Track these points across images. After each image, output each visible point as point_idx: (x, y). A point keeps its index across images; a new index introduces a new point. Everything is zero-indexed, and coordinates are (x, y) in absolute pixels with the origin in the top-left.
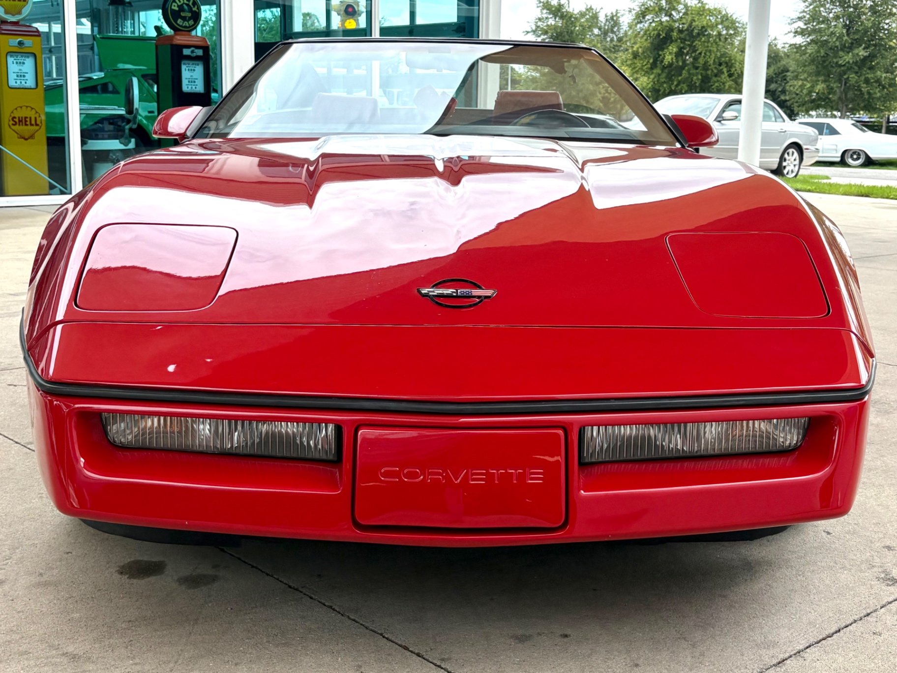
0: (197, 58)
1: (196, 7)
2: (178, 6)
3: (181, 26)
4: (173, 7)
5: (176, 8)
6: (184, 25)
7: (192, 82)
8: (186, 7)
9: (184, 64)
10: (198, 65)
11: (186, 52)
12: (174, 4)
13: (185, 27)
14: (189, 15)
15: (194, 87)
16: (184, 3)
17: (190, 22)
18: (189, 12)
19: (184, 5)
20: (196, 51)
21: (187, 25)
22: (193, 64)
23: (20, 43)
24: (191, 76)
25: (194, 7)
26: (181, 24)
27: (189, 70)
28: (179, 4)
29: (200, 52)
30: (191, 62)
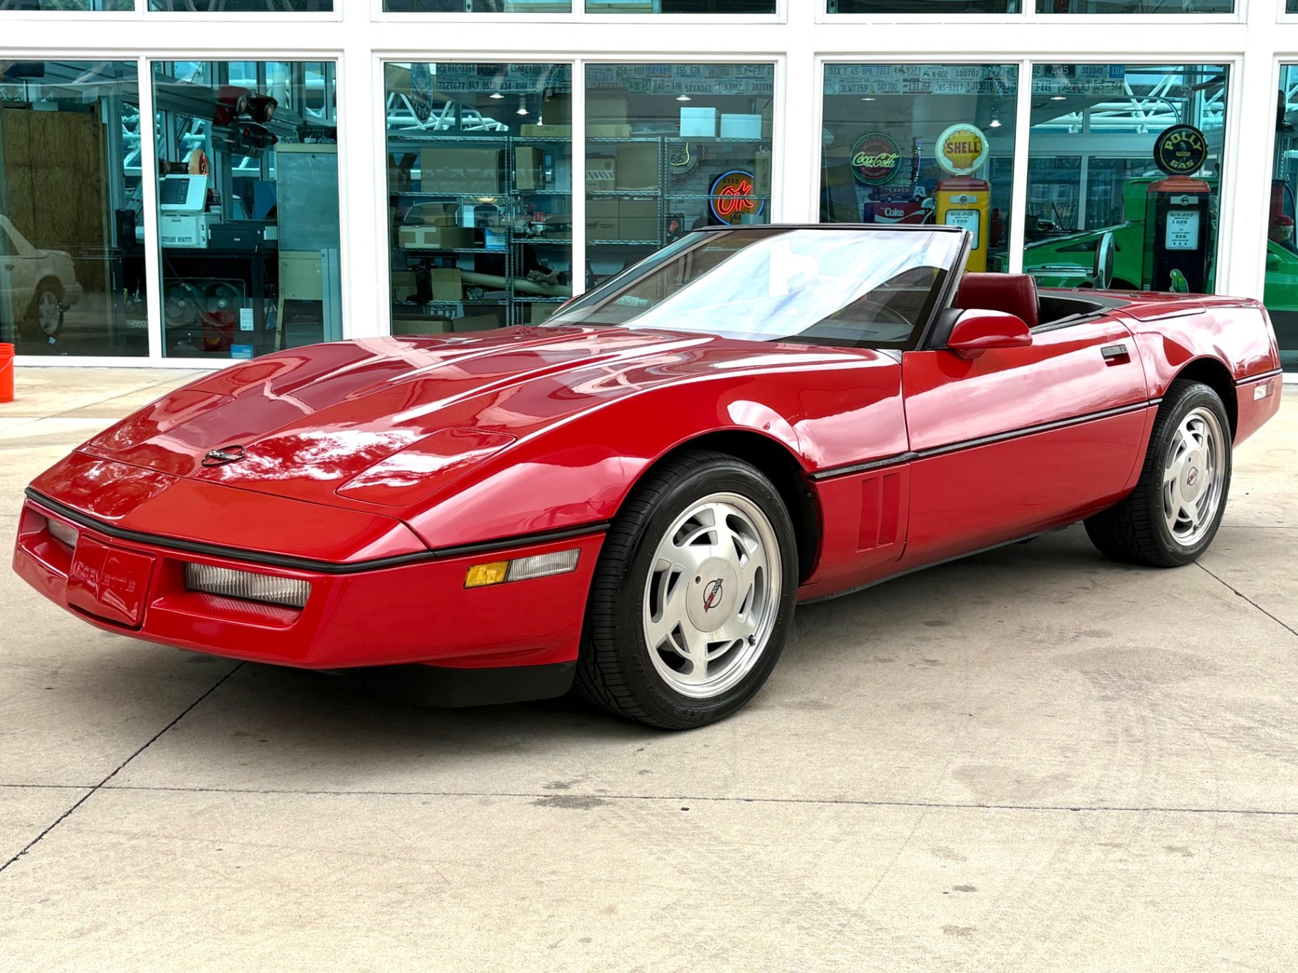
0: (1190, 207)
1: (1199, 143)
2: (1173, 145)
3: (1176, 169)
4: (1166, 147)
5: (1171, 148)
6: (1180, 167)
7: (1181, 236)
8: (1183, 145)
9: (1172, 215)
10: (1192, 215)
11: (1175, 200)
12: (1168, 142)
13: (1182, 169)
14: (1189, 154)
15: (1183, 243)
16: (1182, 141)
17: (1188, 163)
18: (1188, 150)
19: (1182, 143)
20: (1190, 198)
21: (1184, 167)
22: (1184, 215)
23: (963, 200)
24: (1181, 229)
25: (1196, 144)
26: (1176, 166)
27: (1178, 222)
28: (1175, 142)
29: (1194, 200)
30: (1182, 213)
